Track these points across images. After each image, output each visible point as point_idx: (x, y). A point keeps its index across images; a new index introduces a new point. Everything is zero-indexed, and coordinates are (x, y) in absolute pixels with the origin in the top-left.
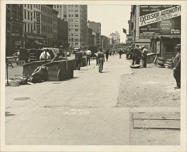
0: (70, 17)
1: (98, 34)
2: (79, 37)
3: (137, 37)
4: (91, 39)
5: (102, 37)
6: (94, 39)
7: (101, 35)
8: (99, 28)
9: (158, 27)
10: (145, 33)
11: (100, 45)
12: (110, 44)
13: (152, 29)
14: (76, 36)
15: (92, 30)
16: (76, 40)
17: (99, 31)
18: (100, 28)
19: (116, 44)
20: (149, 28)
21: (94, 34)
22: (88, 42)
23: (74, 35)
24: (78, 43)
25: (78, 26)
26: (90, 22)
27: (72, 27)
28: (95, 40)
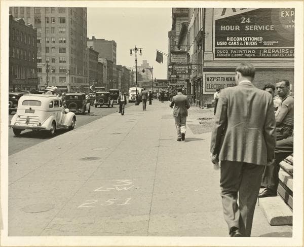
0: (48, 22)
1: (111, 62)
2: (67, 66)
3: (208, 53)
4: (95, 70)
5: (119, 68)
6: (102, 71)
7: (117, 64)
8: (113, 51)
9: (273, 22)
10: (233, 41)
11: (115, 83)
12: (133, 81)
13: (256, 28)
14: (60, 62)
15: (97, 54)
16: (61, 71)
17: (114, 57)
18: (116, 51)
19: (144, 81)
20: (246, 24)
21: (101, 60)
22: (88, 76)
23: (57, 61)
24: (65, 77)
25: (65, 42)
26: (96, 39)
27: (53, 45)
28: (105, 73)
